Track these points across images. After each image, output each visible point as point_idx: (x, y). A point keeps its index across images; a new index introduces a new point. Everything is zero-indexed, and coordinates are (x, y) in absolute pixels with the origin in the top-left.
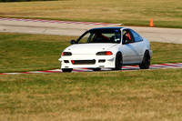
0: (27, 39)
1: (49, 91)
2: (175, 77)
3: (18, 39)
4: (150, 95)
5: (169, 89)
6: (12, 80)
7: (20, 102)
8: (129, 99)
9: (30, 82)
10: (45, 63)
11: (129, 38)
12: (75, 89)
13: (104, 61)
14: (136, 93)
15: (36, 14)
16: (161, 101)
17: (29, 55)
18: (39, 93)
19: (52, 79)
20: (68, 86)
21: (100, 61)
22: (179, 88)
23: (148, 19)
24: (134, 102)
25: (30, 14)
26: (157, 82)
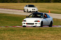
0: (7, 15)
1: (15, 33)
2: (58, 30)
3: (4, 15)
4: (50, 36)
5: (56, 34)
6: (3, 29)
7: (5, 37)
8: (42, 37)
9: (9, 30)
10: (13, 24)
11: (46, 17)
12: (24, 33)
13: (37, 24)
14: (45, 35)
15: (10, 7)
16: (53, 39)
17: (8, 21)
18: (12, 34)
19: (16, 29)
20: (21, 32)
21: (35, 24)
22: (59, 34)
23: (48, 10)
24: (44, 38)
25: (9, 7)
26: (52, 32)
